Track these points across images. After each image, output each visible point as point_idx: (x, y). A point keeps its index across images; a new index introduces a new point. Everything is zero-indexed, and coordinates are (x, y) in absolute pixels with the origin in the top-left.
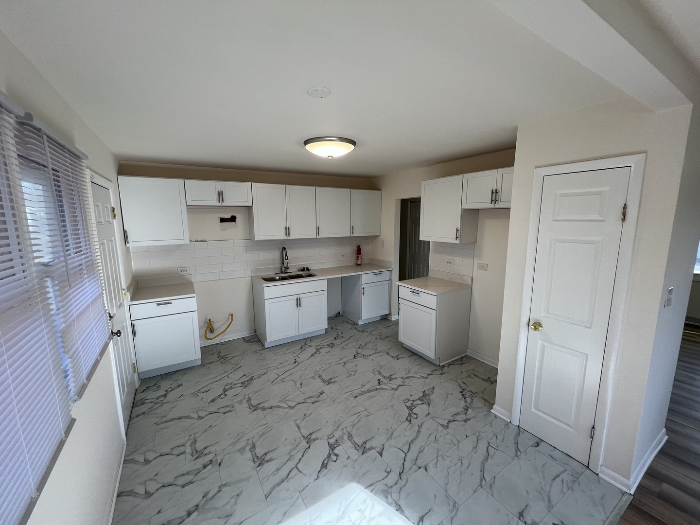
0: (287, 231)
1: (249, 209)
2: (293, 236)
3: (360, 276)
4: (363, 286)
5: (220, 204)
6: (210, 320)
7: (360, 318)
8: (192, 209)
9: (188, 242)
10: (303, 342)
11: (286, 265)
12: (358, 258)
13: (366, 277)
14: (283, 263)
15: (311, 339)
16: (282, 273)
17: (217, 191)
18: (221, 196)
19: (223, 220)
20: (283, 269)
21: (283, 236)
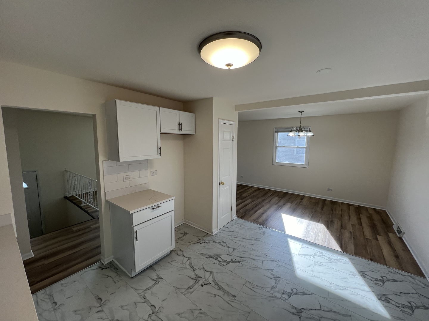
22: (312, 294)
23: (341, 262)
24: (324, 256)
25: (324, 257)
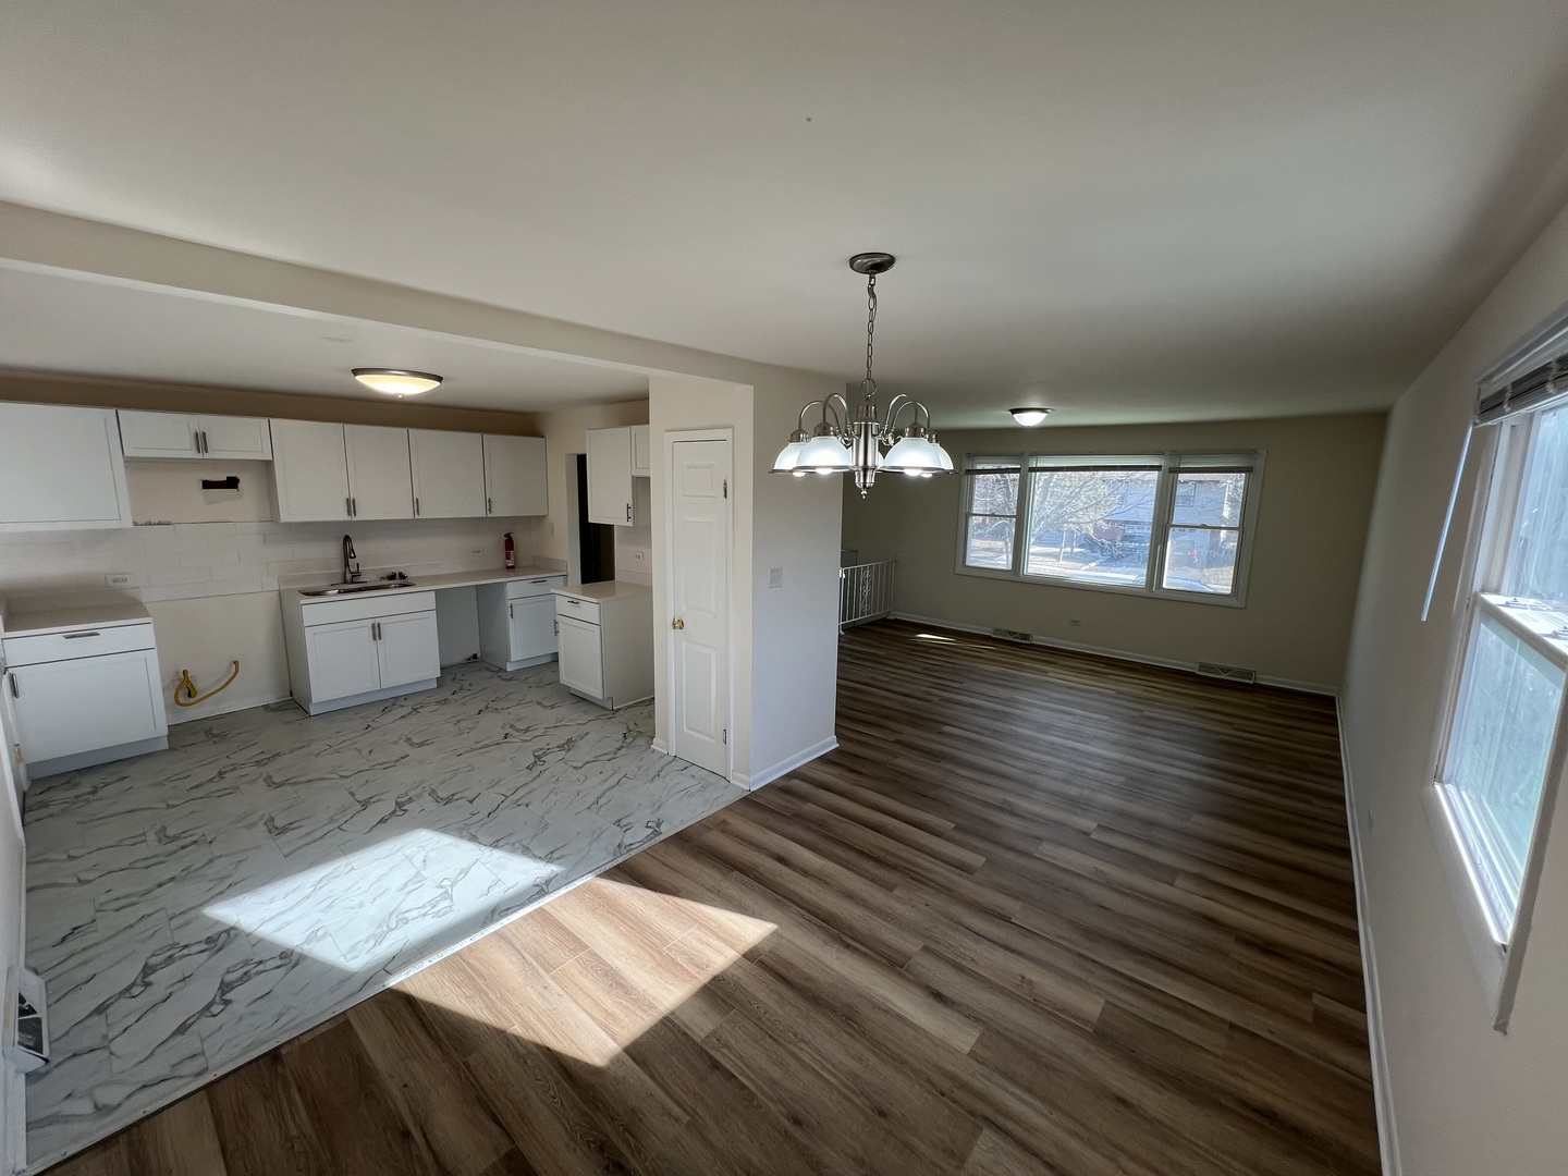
0: (351, 506)
1: (268, 465)
2: (363, 515)
3: (503, 584)
4: (509, 602)
5: (200, 456)
6: (185, 672)
7: (508, 660)
8: (136, 465)
9: (130, 525)
10: (390, 703)
11: (353, 569)
12: (508, 557)
13: (516, 589)
14: (347, 565)
15: (406, 697)
16: (345, 582)
17: (193, 432)
18: (201, 441)
19: (207, 485)
20: (349, 576)
21: (342, 516)
22: (370, 830)
23: (367, 941)
24: (424, 915)
25: (423, 911)
